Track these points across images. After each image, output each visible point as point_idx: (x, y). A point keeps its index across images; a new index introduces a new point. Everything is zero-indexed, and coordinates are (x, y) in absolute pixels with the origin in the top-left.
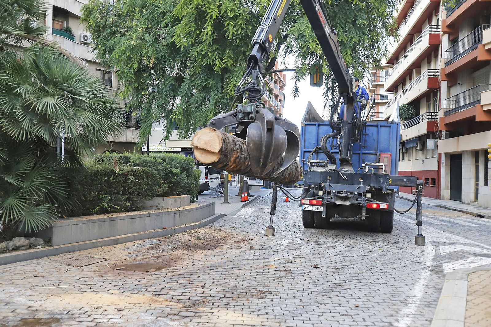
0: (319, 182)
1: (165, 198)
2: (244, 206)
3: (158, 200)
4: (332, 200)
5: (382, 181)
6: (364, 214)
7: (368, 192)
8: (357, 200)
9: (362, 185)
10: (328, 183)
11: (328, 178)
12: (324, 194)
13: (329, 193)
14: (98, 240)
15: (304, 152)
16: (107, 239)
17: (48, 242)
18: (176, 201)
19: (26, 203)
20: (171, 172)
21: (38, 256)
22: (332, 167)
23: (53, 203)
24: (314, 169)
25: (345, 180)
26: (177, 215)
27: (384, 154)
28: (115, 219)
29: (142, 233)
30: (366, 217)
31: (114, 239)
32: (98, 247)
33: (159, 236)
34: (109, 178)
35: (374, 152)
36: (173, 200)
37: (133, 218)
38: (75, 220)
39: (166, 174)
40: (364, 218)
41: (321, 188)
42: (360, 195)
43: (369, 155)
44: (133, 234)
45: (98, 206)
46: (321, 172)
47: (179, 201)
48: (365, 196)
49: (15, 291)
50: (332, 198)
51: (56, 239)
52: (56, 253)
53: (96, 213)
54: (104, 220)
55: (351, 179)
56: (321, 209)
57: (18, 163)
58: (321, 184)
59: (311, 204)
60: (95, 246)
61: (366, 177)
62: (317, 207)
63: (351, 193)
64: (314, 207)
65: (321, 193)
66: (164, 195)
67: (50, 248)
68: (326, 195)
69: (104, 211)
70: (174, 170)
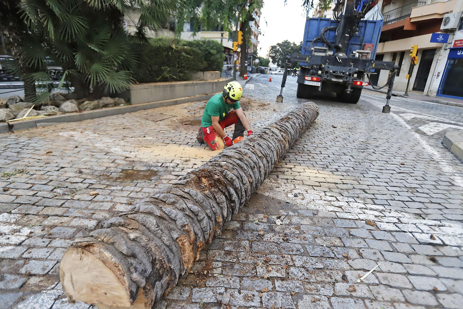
0: (320, 64)
1: (205, 73)
2: (246, 83)
3: (200, 74)
4: (329, 78)
5: (367, 65)
6: (349, 89)
7: (355, 73)
8: (346, 78)
9: (352, 67)
10: (327, 65)
11: (328, 61)
12: (322, 73)
13: (327, 72)
14: (164, 101)
15: (307, 41)
16: (169, 101)
17: (128, 101)
18: (212, 75)
19: (108, 68)
20: (210, 53)
21: (122, 112)
22: (331, 53)
23: (129, 70)
24: (316, 54)
25: (340, 63)
26: (214, 85)
27: (368, 45)
28: (174, 86)
29: (193, 97)
30: (350, 91)
31: (174, 101)
32: (164, 106)
33: (204, 100)
34: (168, 53)
35: (359, 43)
36: (210, 74)
37: (186, 85)
38: (146, 85)
39: (206, 54)
40: (348, 92)
41: (321, 69)
42: (350, 75)
43: (355, 46)
44: (187, 98)
45: (160, 75)
46: (323, 56)
47: (214, 75)
48: (353, 76)
49: (111, 141)
50: (328, 76)
51: (133, 98)
52: (135, 110)
53: (160, 81)
54: (167, 86)
55: (345, 62)
56: (319, 84)
57: (97, 34)
58: (321, 65)
59: (312, 80)
60: (162, 105)
61: (356, 61)
62: (316, 83)
63: (344, 73)
64: (314, 82)
65: (320, 72)
66: (204, 70)
67: (130, 106)
68: (324, 74)
69: (165, 80)
70: (212, 51)
